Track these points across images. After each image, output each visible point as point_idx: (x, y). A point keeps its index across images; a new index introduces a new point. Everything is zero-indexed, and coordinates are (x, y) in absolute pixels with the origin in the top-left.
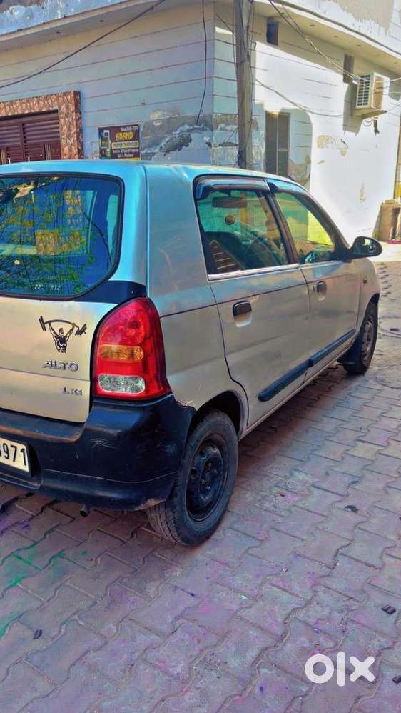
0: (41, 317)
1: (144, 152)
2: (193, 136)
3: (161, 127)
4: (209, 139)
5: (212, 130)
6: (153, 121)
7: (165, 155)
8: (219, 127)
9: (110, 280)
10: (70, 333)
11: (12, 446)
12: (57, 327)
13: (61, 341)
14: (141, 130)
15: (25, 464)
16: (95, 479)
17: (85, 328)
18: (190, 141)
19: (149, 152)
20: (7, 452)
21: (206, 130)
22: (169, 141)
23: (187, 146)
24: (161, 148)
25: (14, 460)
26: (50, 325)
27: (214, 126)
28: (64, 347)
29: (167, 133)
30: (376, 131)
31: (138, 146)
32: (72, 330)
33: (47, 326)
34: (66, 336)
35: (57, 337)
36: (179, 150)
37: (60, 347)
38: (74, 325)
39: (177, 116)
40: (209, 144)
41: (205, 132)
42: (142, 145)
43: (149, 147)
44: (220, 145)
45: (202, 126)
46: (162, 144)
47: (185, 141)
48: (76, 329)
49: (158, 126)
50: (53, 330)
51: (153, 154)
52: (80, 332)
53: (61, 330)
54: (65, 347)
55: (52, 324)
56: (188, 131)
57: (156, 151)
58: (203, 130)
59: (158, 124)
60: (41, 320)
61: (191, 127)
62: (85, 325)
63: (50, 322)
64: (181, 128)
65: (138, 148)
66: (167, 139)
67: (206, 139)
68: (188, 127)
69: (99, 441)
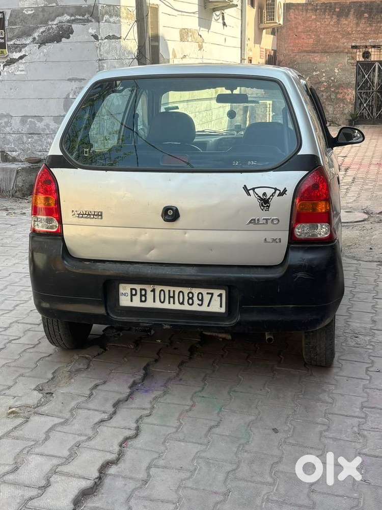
0: (245, 186)
1: (12, 43)
2: (74, 26)
3: (33, 16)
4: (95, 31)
5: (99, 22)
6: (23, 9)
7: (39, 47)
8: (104, 19)
9: (298, 154)
10: (272, 195)
11: (208, 293)
12: (260, 192)
13: (265, 202)
14: (7, 17)
15: (221, 306)
16: (289, 307)
17: (285, 190)
18: (72, 32)
19: (18, 42)
20: (202, 300)
21: (91, 21)
22: (44, 31)
23: (68, 37)
24: (34, 39)
25: (208, 306)
26: (254, 191)
27: (100, 18)
28: (267, 206)
29: (41, 23)
30: (224, 24)
31: (3, 36)
32: (275, 193)
33: (251, 192)
34: (269, 198)
35: (261, 199)
36: (58, 42)
37: (264, 207)
38: (276, 189)
39: (54, 4)
40: (96, 37)
41: (90, 24)
42: (9, 35)
43: (19, 37)
44: (106, 38)
45: (86, 17)
46: (36, 35)
47: (65, 33)
48: (278, 192)
49: (29, 15)
50: (257, 194)
51: (25, 45)
52: (281, 194)
53: (264, 194)
54: (269, 207)
55: (256, 190)
56: (69, 21)
57: (28, 42)
58: (88, 21)
59: (30, 12)
60: (245, 188)
61: (73, 18)
62: (285, 188)
63: (253, 189)
64: (60, 18)
65: (4, 38)
66: (42, 30)
67: (92, 31)
68: (68, 18)
69: (300, 275)
